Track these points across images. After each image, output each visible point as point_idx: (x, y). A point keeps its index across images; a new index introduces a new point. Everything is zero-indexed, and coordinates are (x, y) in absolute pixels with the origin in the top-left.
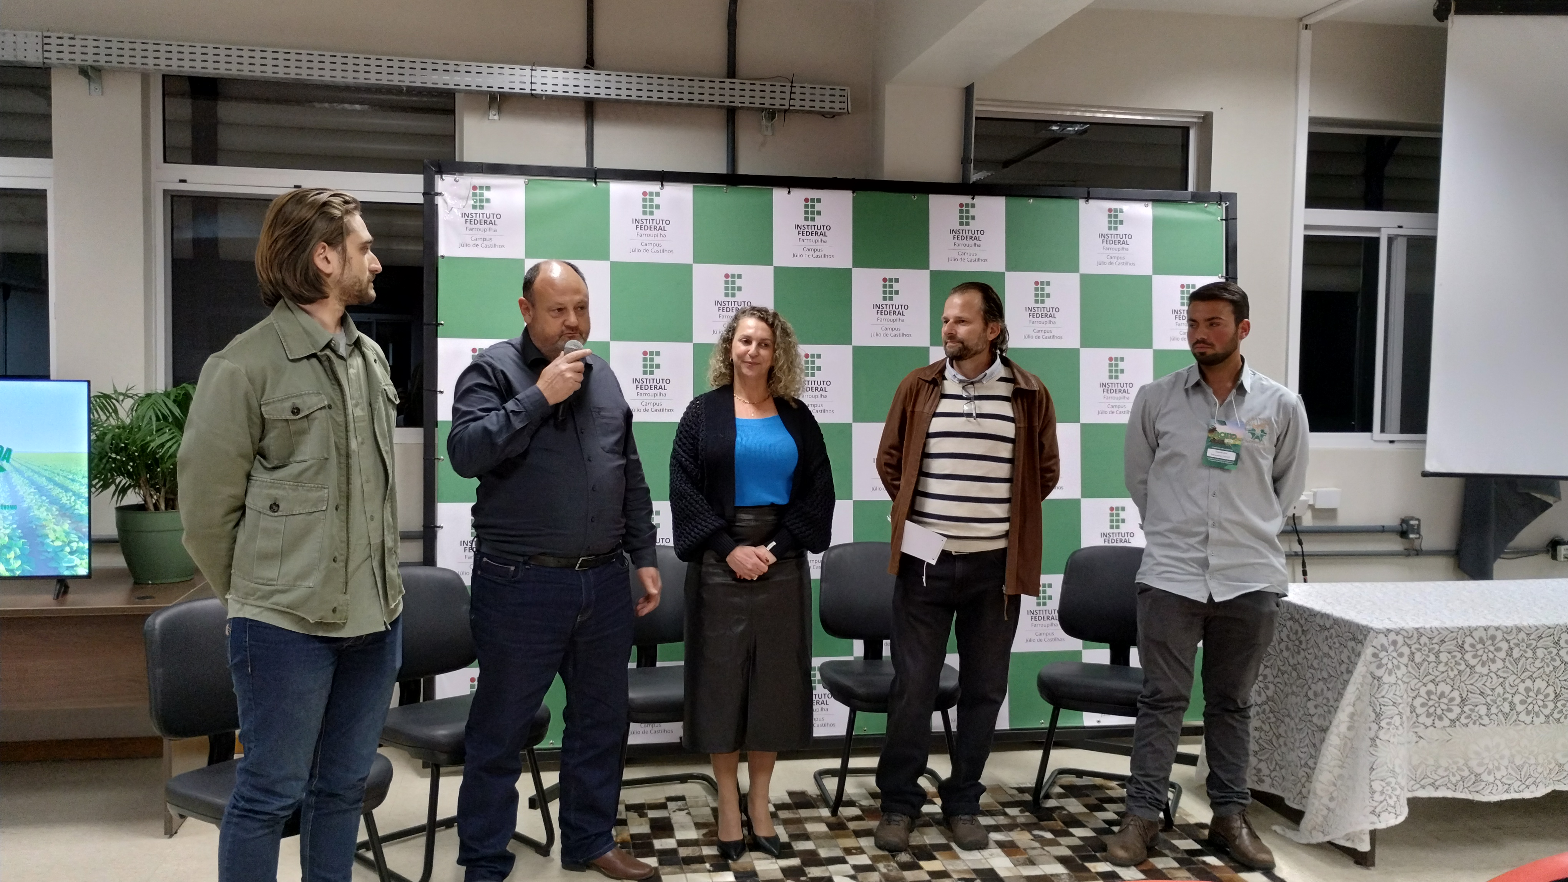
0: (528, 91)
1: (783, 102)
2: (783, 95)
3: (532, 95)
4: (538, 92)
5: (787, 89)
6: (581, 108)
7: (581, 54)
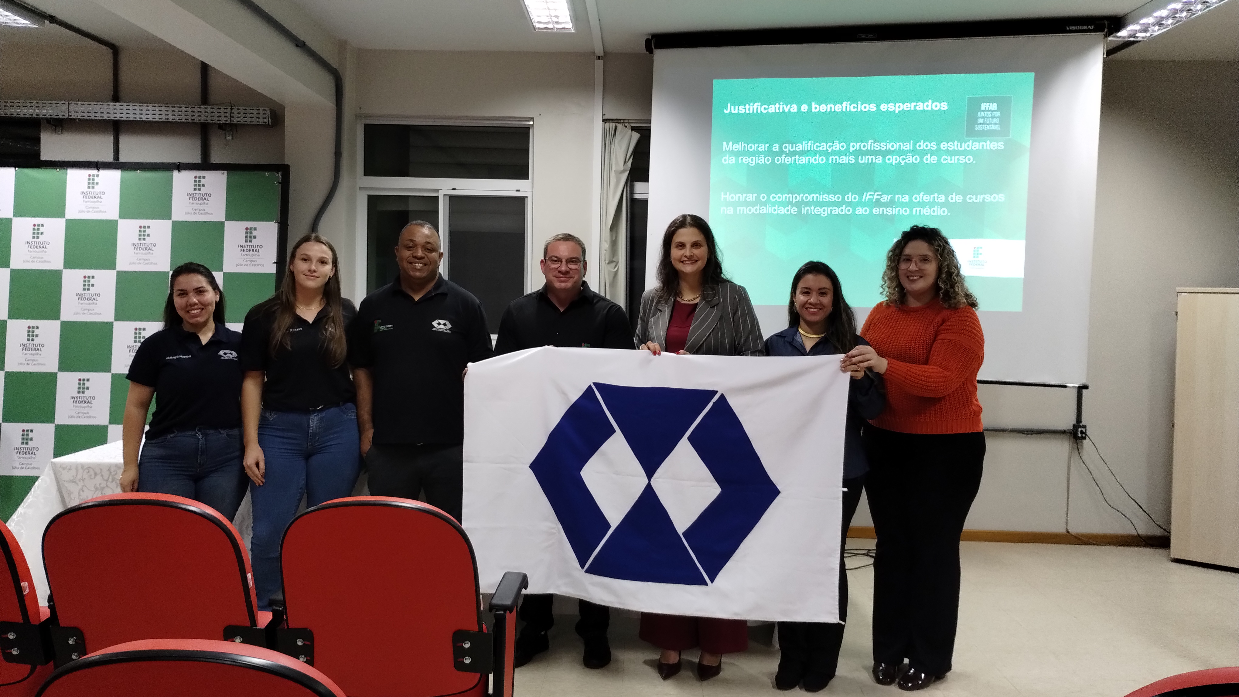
0: (67, 117)
1: (226, 119)
2: (225, 115)
3: (71, 119)
4: (73, 117)
5: (229, 110)
6: (112, 126)
7: (109, 93)
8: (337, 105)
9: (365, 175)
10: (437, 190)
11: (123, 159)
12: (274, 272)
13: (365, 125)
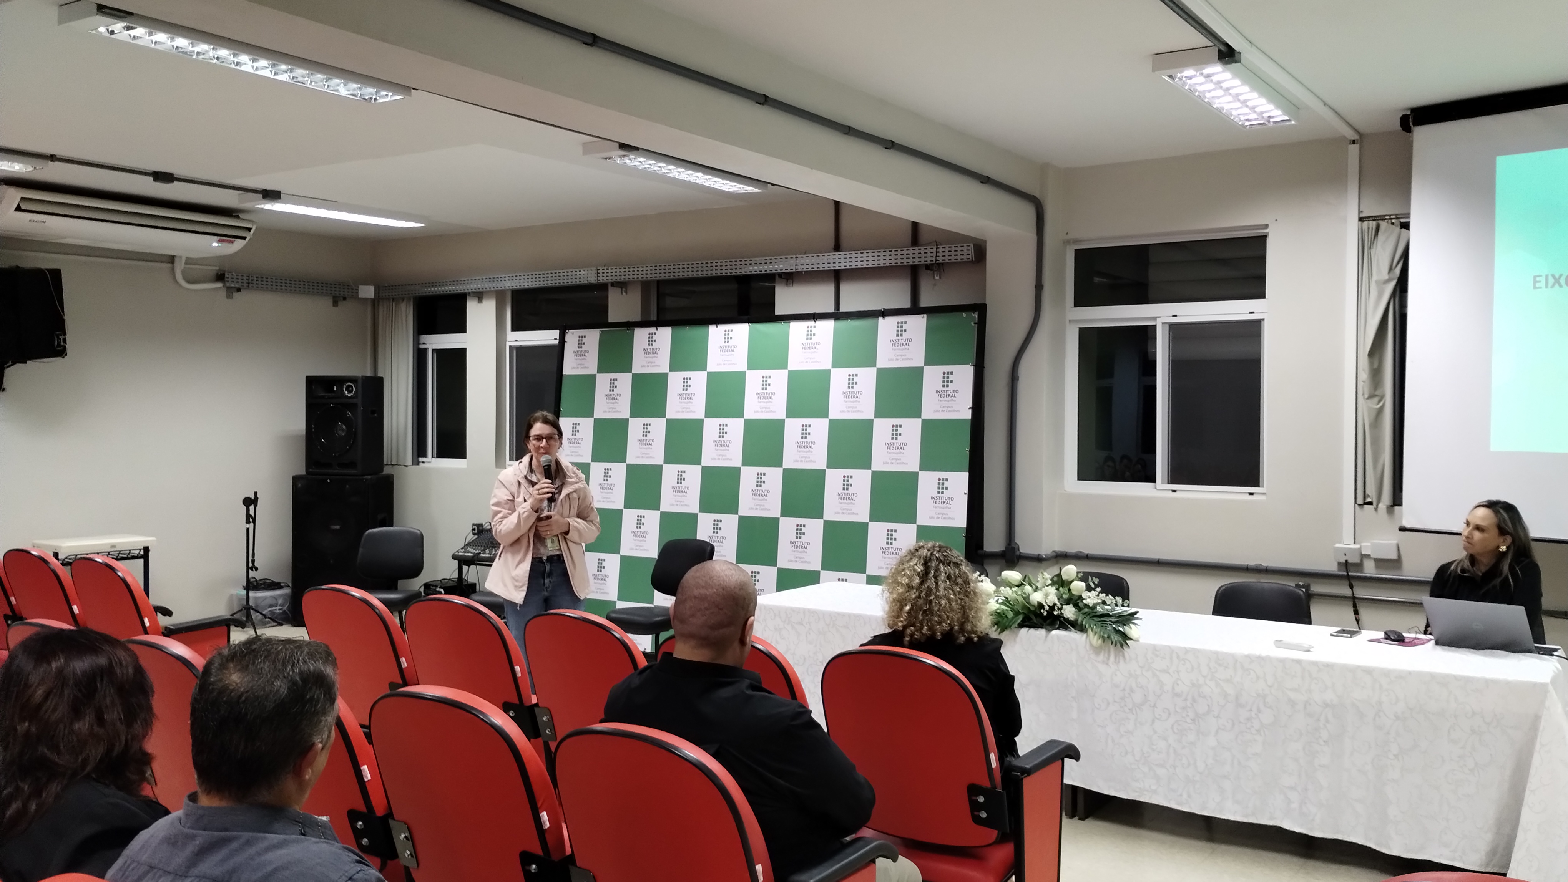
0: (794, 270)
1: (932, 259)
2: (932, 254)
3: (798, 272)
4: (799, 270)
5: (934, 250)
6: (833, 275)
7: (831, 243)
8: (1038, 234)
9: (1075, 306)
10: (1155, 318)
12: (970, 417)
13: (1076, 250)
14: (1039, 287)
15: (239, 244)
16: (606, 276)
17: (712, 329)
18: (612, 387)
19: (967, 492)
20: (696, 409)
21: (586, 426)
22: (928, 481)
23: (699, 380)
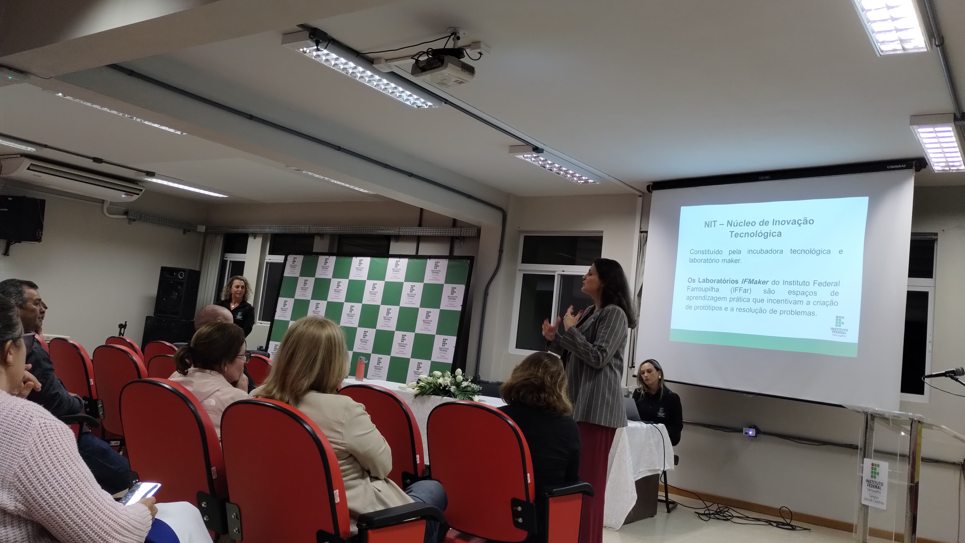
2: (461, 232)
6: (416, 238)
7: (418, 223)
8: (503, 226)
9: (522, 263)
10: (555, 272)
11: (420, 254)
12: (460, 310)
13: (525, 236)
14: (501, 251)
15: (135, 197)
16: (314, 230)
17: (354, 259)
18: (305, 284)
19: (455, 346)
20: (341, 297)
21: (291, 302)
22: (439, 340)
23: (344, 283)
